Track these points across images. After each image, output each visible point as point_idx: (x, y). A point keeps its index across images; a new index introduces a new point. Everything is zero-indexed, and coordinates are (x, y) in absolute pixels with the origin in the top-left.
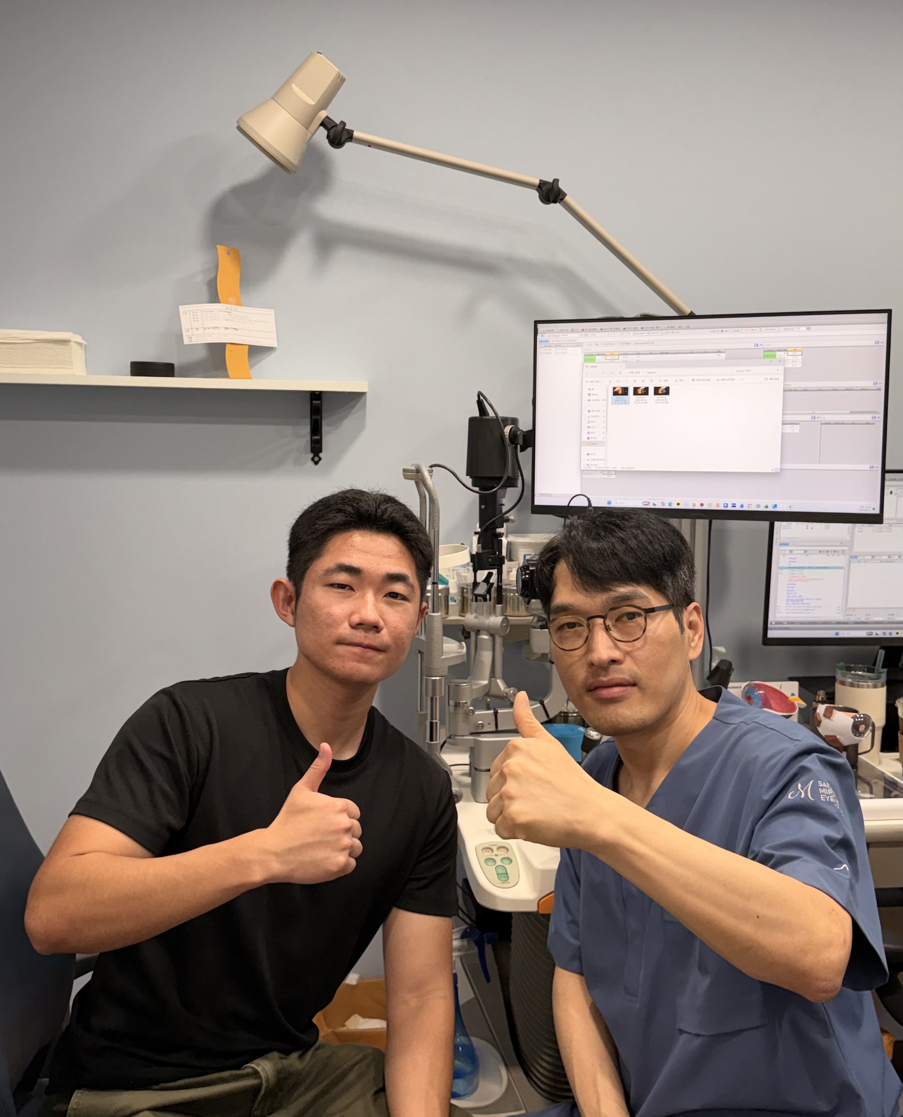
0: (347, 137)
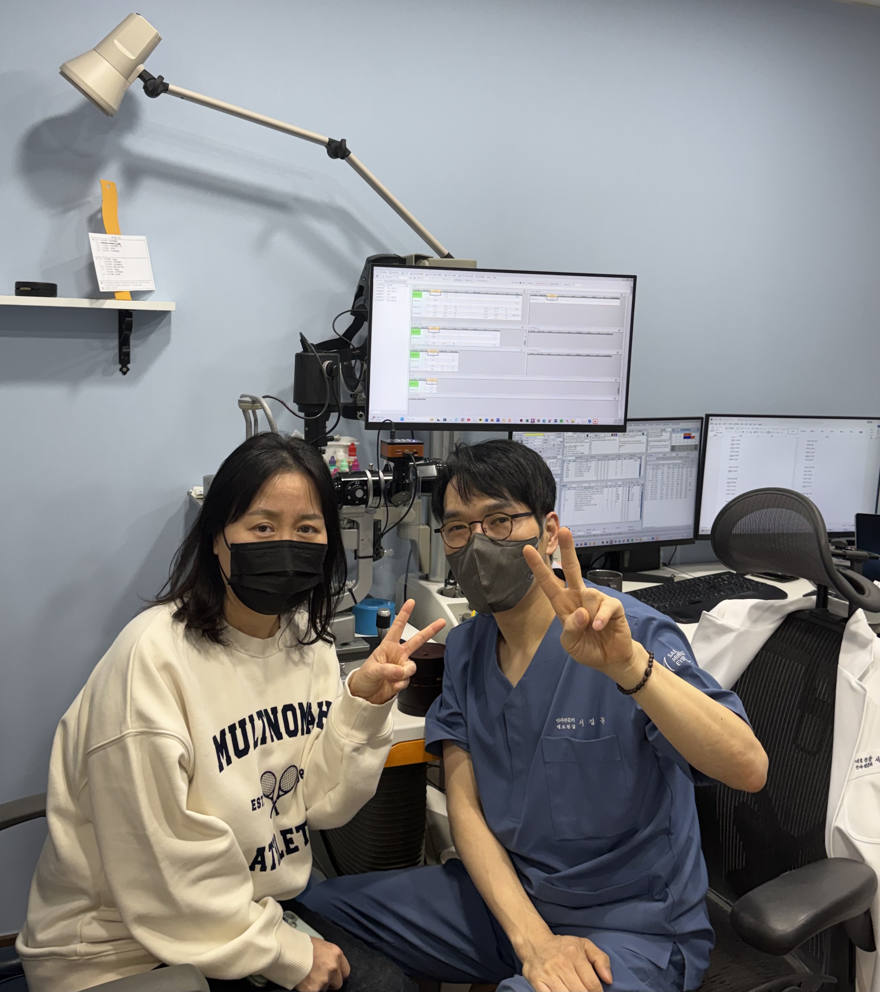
0: (162, 89)
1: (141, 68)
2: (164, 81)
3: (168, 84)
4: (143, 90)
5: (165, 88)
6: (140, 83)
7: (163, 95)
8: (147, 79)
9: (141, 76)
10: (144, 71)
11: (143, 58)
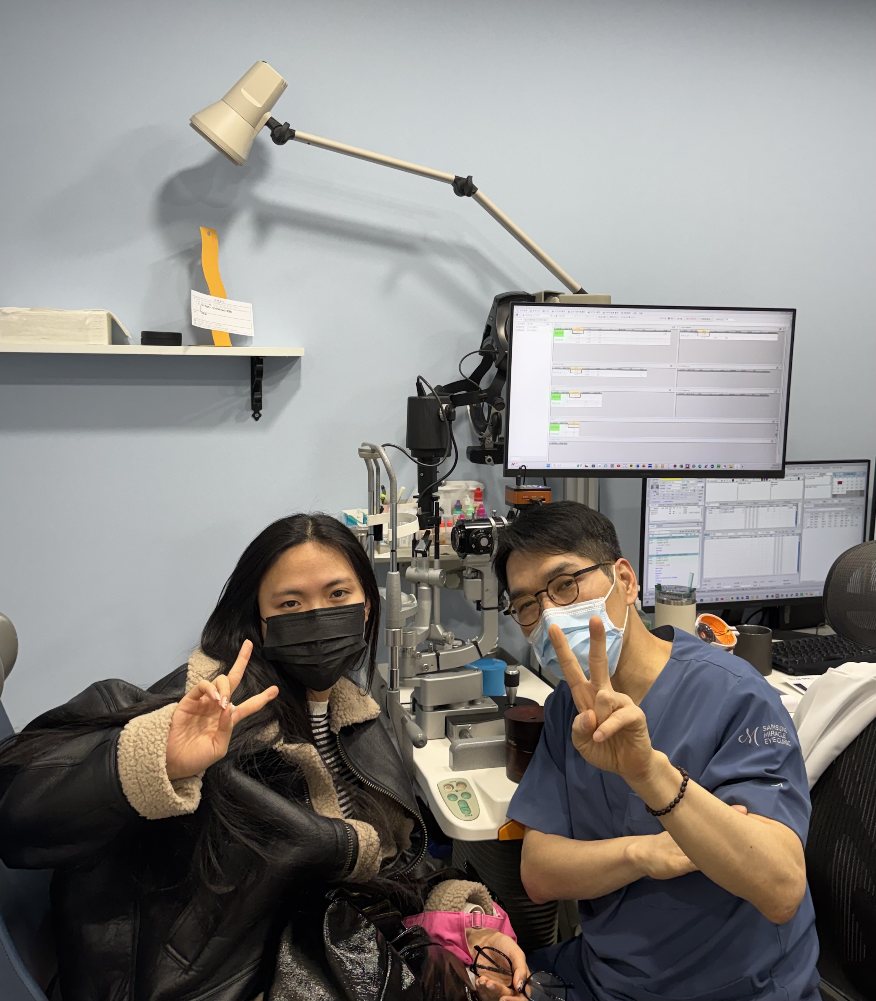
0: (289, 136)
1: (268, 115)
2: (290, 128)
3: (295, 131)
5: (292, 135)
8: (274, 127)
9: (268, 124)
10: (271, 118)
11: (270, 105)
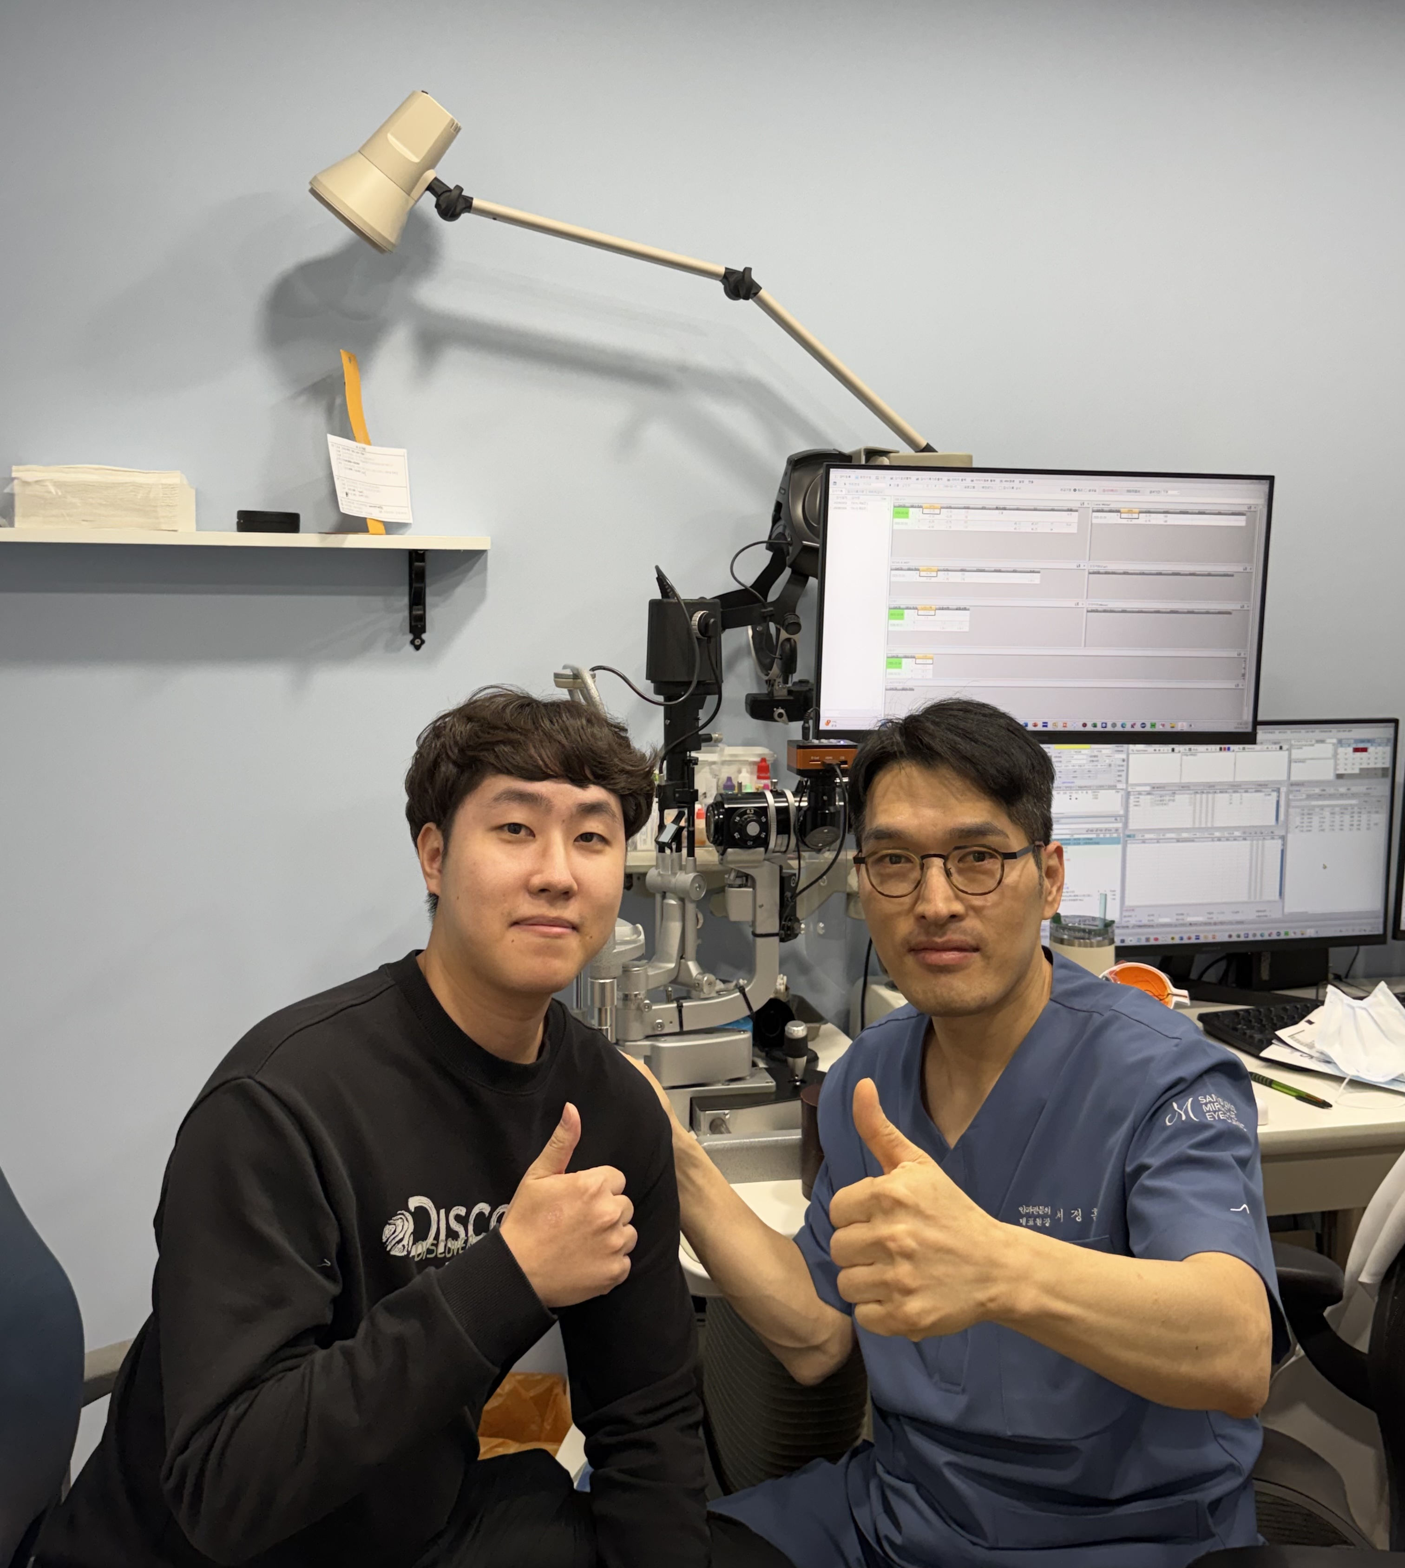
0: (463, 206)
1: (430, 175)
2: (464, 193)
3: (472, 199)
4: (436, 210)
5: (467, 205)
6: (429, 200)
7: (465, 217)
8: (439, 193)
9: (430, 188)
10: (436, 179)
11: (433, 159)
